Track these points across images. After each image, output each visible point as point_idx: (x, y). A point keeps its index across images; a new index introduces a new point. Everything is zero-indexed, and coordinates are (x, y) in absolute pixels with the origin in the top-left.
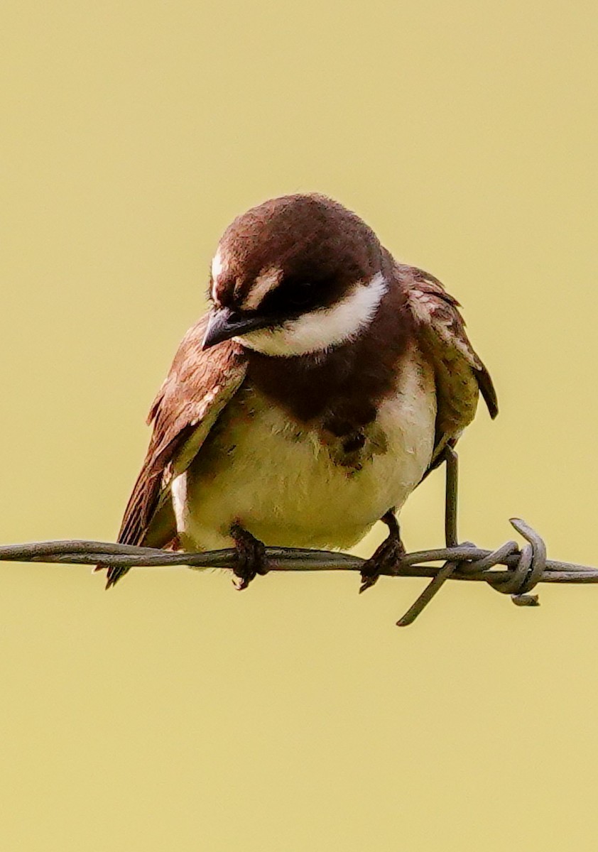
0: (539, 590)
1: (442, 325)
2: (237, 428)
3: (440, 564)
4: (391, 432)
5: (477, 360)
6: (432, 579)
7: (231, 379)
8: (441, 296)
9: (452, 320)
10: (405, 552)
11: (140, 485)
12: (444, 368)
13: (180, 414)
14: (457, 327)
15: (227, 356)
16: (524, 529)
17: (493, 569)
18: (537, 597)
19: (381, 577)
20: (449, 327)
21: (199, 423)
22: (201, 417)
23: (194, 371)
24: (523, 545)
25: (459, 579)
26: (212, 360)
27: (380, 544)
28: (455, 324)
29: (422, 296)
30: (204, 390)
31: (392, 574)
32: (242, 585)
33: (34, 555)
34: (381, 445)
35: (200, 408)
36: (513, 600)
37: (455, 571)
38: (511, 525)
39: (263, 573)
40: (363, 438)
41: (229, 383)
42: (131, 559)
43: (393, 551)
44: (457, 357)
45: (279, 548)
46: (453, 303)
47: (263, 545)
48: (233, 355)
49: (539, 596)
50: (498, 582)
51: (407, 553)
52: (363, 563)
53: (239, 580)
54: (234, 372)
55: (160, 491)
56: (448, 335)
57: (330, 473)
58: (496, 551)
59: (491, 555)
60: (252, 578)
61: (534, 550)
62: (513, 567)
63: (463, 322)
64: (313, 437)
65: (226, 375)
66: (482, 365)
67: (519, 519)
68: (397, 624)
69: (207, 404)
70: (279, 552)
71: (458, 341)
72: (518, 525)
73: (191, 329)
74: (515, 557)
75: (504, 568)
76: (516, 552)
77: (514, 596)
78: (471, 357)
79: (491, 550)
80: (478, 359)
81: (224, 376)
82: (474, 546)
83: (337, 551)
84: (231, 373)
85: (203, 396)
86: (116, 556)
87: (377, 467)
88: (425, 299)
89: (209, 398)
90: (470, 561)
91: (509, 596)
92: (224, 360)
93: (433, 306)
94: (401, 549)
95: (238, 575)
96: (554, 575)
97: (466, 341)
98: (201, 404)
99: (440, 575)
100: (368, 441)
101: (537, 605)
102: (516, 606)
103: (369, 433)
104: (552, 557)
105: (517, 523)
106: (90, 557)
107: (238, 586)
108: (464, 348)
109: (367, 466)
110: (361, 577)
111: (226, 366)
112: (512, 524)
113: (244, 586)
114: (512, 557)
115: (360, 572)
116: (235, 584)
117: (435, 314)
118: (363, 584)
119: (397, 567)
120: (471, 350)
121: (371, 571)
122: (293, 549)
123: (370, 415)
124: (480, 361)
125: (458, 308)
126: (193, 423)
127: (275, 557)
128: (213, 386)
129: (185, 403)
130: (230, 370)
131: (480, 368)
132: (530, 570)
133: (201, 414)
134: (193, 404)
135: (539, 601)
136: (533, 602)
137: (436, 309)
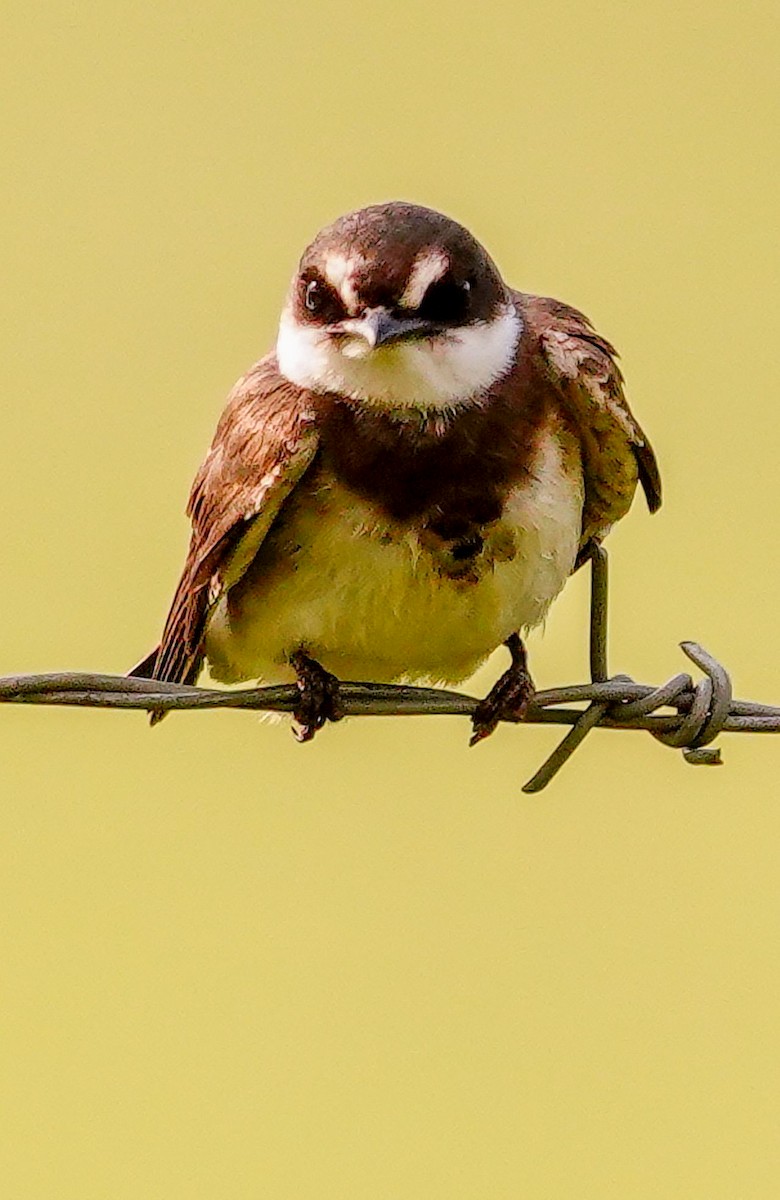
0: (722, 742)
1: (593, 383)
2: (305, 522)
3: (583, 706)
4: (521, 530)
5: (638, 431)
6: (572, 726)
7: (297, 455)
8: (591, 340)
9: (607, 376)
10: (534, 689)
11: (181, 598)
12: (593, 441)
13: (229, 503)
14: (612, 387)
15: (291, 423)
16: (700, 657)
17: (657, 713)
18: (719, 751)
19: (501, 724)
20: (602, 385)
21: (255, 517)
22: (258, 508)
23: (246, 443)
24: (699, 679)
25: (611, 727)
26: (271, 427)
27: (499, 678)
28: (611, 380)
29: (566, 340)
30: (261, 470)
31: (516, 720)
32: (304, 735)
33: (17, 694)
34: (507, 549)
35: (256, 497)
36: (685, 755)
37: (603, 716)
38: (682, 652)
39: (334, 719)
40: (480, 541)
41: (294, 460)
42: (153, 699)
43: (518, 687)
44: (611, 428)
45: (357, 684)
46: (607, 350)
47: (335, 679)
48: (299, 421)
49: (722, 751)
50: (663, 731)
51: (537, 690)
52: (475, 706)
53: (301, 728)
54: (300, 444)
55: (208, 606)
56: (600, 396)
57: (434, 587)
58: (661, 688)
59: (654, 693)
60: (320, 725)
61: (714, 686)
62: (685, 709)
63: (621, 378)
64: (412, 540)
65: (289, 448)
66: (644, 439)
67: (693, 644)
68: (523, 790)
69: (264, 490)
70: (358, 689)
71: (613, 405)
72: (691, 652)
73: (242, 380)
74: (688, 696)
75: (673, 711)
76: (689, 689)
77: (687, 751)
78: (630, 429)
79: (655, 686)
80: (640, 430)
81: (288, 451)
82: (631, 681)
83: (441, 688)
84: (296, 447)
85: (259, 478)
86: (132, 695)
87: (499, 578)
88: (570, 344)
89: (268, 481)
90: (625, 701)
91: (679, 751)
92: (288, 427)
93: (581, 355)
94: (528, 685)
95: (301, 722)
96: (742, 720)
97: (624, 405)
98: (257, 489)
99: (584, 721)
100: (487, 545)
101: (719, 762)
102: (690, 765)
103: (489, 533)
104: (739, 696)
105: (692, 649)
106: (93, 696)
107: (300, 737)
108: (622, 414)
109: (486, 576)
110: (472, 724)
111: (290, 436)
112: (684, 649)
113: (308, 737)
114: (683, 696)
115: (470, 717)
116: (295, 732)
117: (583, 366)
118: (474, 734)
119: (524, 710)
120: (630, 418)
121: (485, 716)
122: (378, 686)
123: (492, 510)
124: (642, 434)
125: (614, 358)
126: (248, 517)
127: (352, 696)
128: (273, 464)
129: (236, 487)
130: (295, 441)
131: (641, 444)
132: (709, 714)
133: (258, 504)
134: (246, 490)
135: (722, 758)
136: (714, 759)
137: (585, 359)
